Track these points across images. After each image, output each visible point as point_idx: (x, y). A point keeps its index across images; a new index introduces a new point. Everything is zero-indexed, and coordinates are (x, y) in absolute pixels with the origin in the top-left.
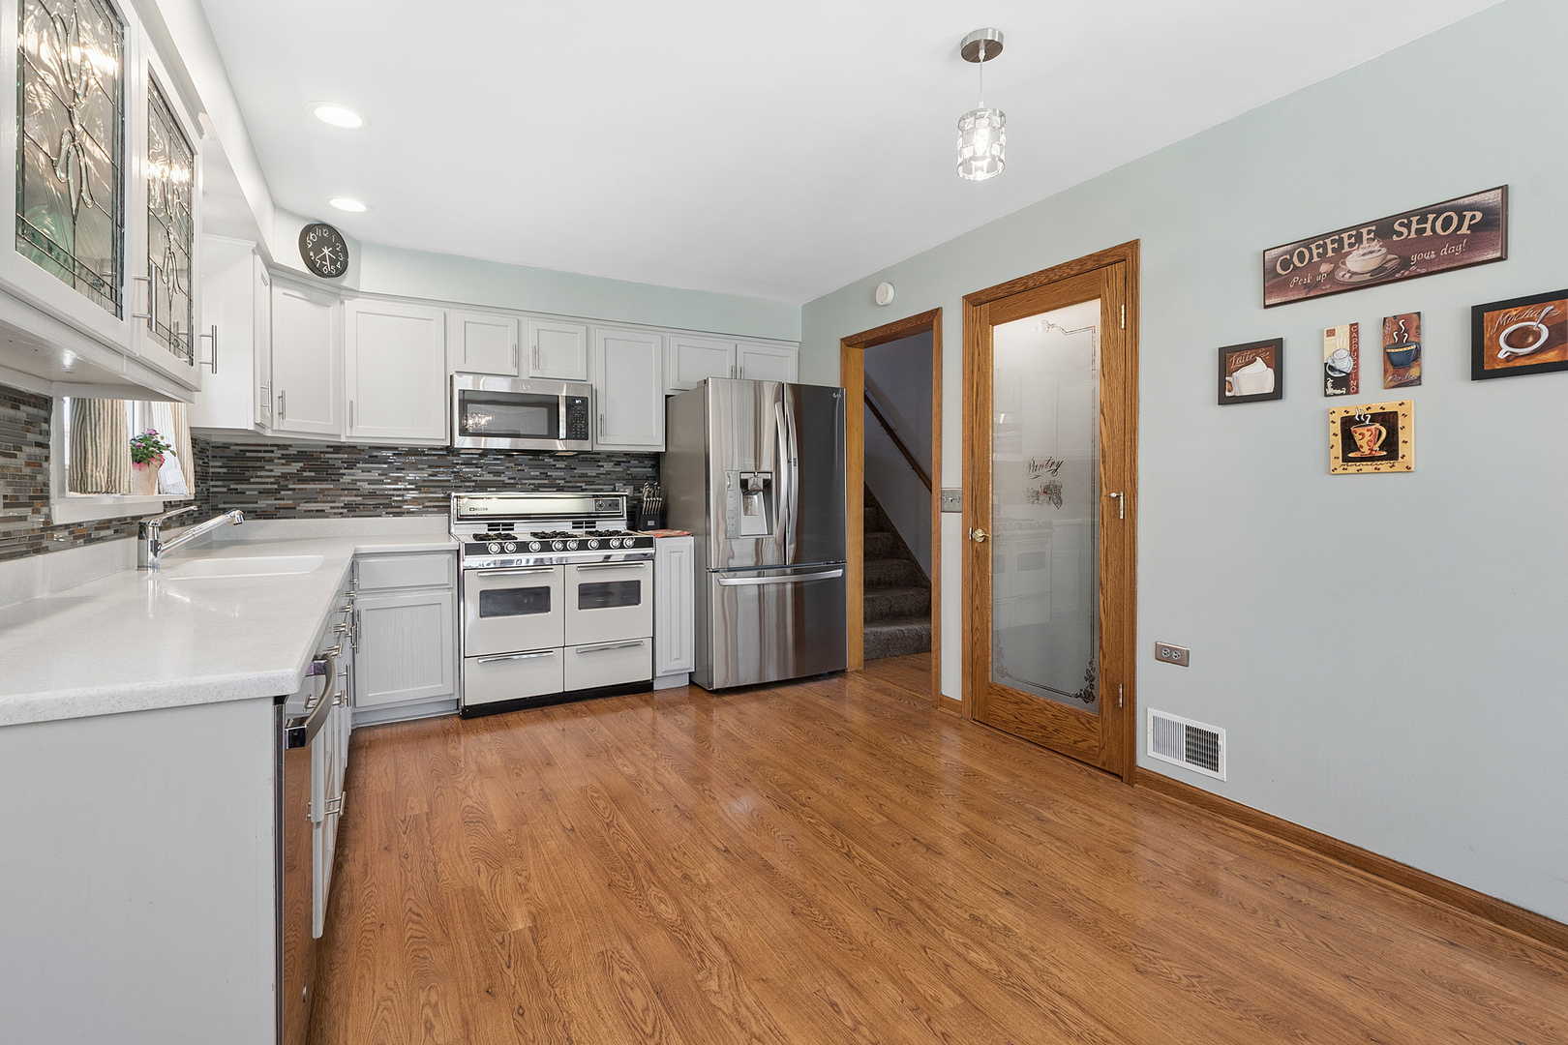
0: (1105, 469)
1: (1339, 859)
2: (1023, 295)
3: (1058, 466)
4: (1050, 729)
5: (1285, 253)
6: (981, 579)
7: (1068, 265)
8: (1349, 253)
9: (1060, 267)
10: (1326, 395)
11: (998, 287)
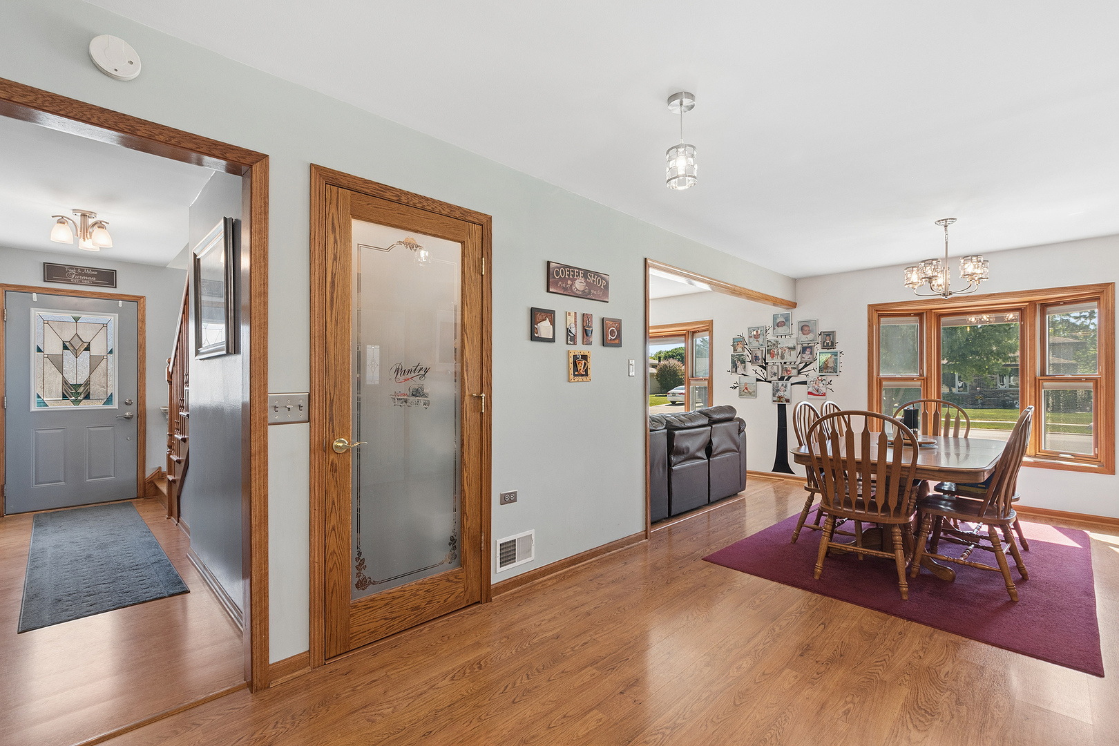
0: (468, 375)
1: (575, 564)
2: (394, 205)
3: (426, 371)
4: (423, 605)
5: (557, 268)
6: (339, 495)
7: (441, 204)
8: (576, 279)
9: (434, 201)
10: (567, 344)
11: (366, 182)
